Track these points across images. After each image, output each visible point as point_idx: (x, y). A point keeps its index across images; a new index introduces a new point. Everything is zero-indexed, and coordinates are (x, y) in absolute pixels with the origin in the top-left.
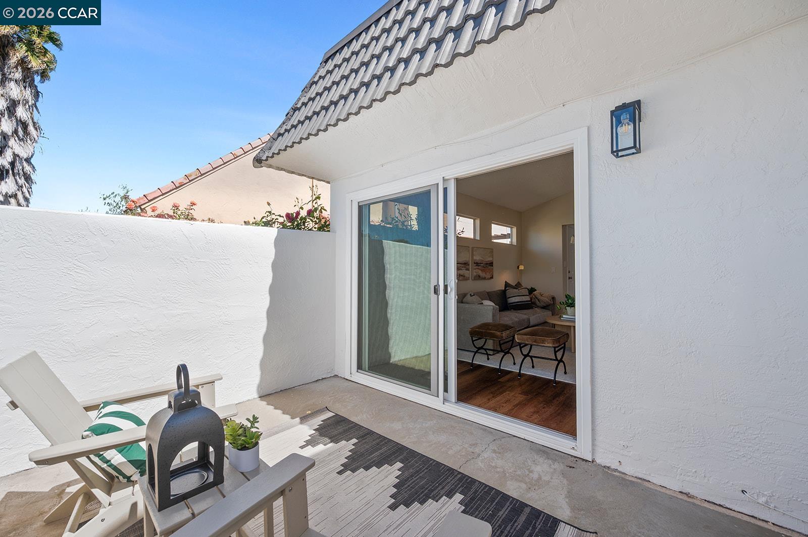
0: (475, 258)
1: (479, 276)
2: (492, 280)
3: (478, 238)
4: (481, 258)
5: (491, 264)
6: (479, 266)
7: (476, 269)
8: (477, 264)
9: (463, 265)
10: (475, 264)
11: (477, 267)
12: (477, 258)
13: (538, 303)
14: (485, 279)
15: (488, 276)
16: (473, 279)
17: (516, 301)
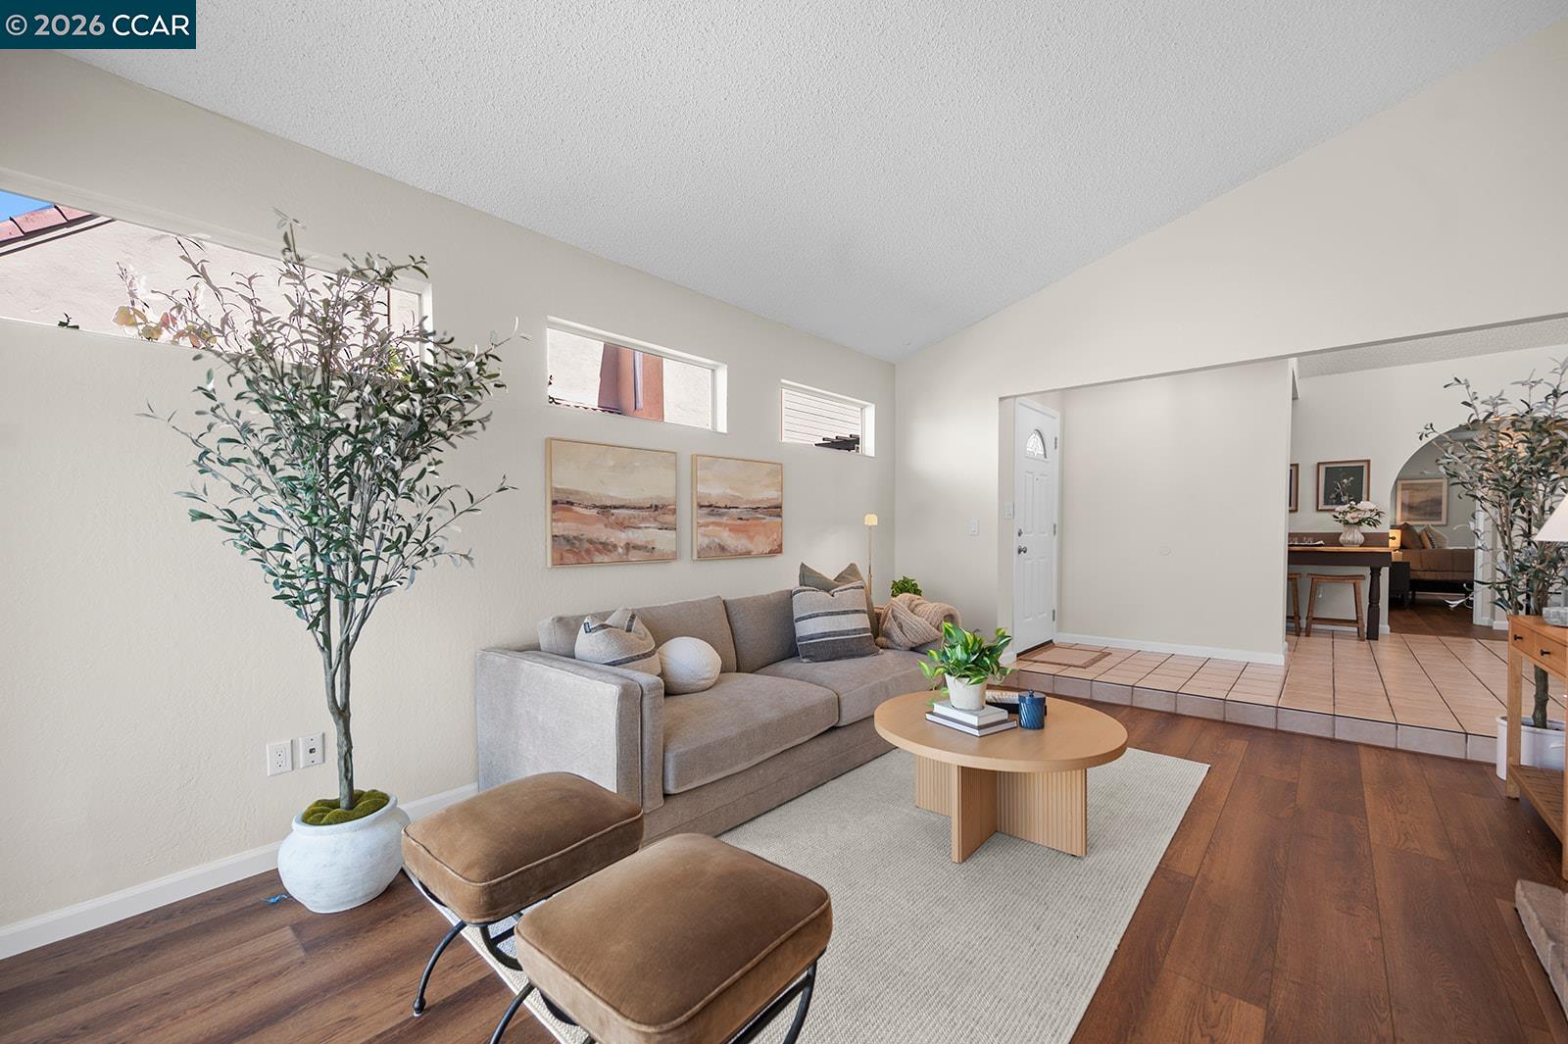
0: (702, 489)
1: (723, 548)
2: (779, 557)
3: (722, 427)
4: (729, 491)
5: (776, 510)
6: (721, 515)
7: (707, 525)
8: (712, 509)
9: (646, 514)
10: (705, 511)
11: (712, 519)
12: (714, 490)
13: (896, 634)
14: (747, 554)
15: (762, 544)
16: (695, 557)
17: (819, 631)
